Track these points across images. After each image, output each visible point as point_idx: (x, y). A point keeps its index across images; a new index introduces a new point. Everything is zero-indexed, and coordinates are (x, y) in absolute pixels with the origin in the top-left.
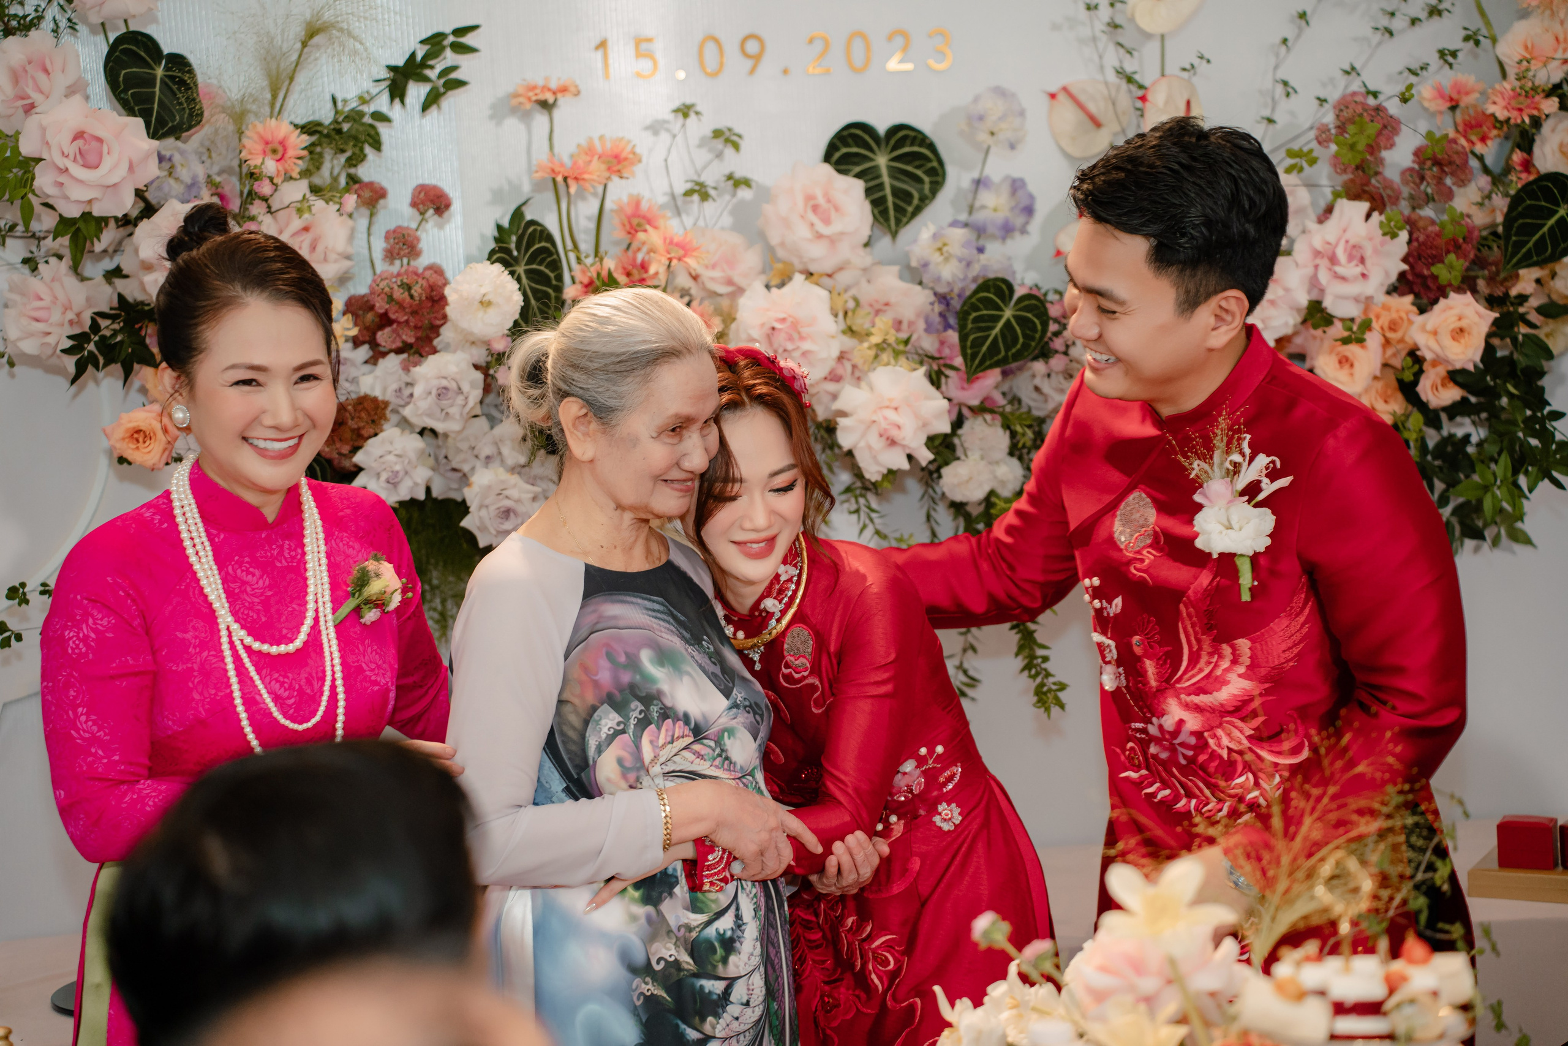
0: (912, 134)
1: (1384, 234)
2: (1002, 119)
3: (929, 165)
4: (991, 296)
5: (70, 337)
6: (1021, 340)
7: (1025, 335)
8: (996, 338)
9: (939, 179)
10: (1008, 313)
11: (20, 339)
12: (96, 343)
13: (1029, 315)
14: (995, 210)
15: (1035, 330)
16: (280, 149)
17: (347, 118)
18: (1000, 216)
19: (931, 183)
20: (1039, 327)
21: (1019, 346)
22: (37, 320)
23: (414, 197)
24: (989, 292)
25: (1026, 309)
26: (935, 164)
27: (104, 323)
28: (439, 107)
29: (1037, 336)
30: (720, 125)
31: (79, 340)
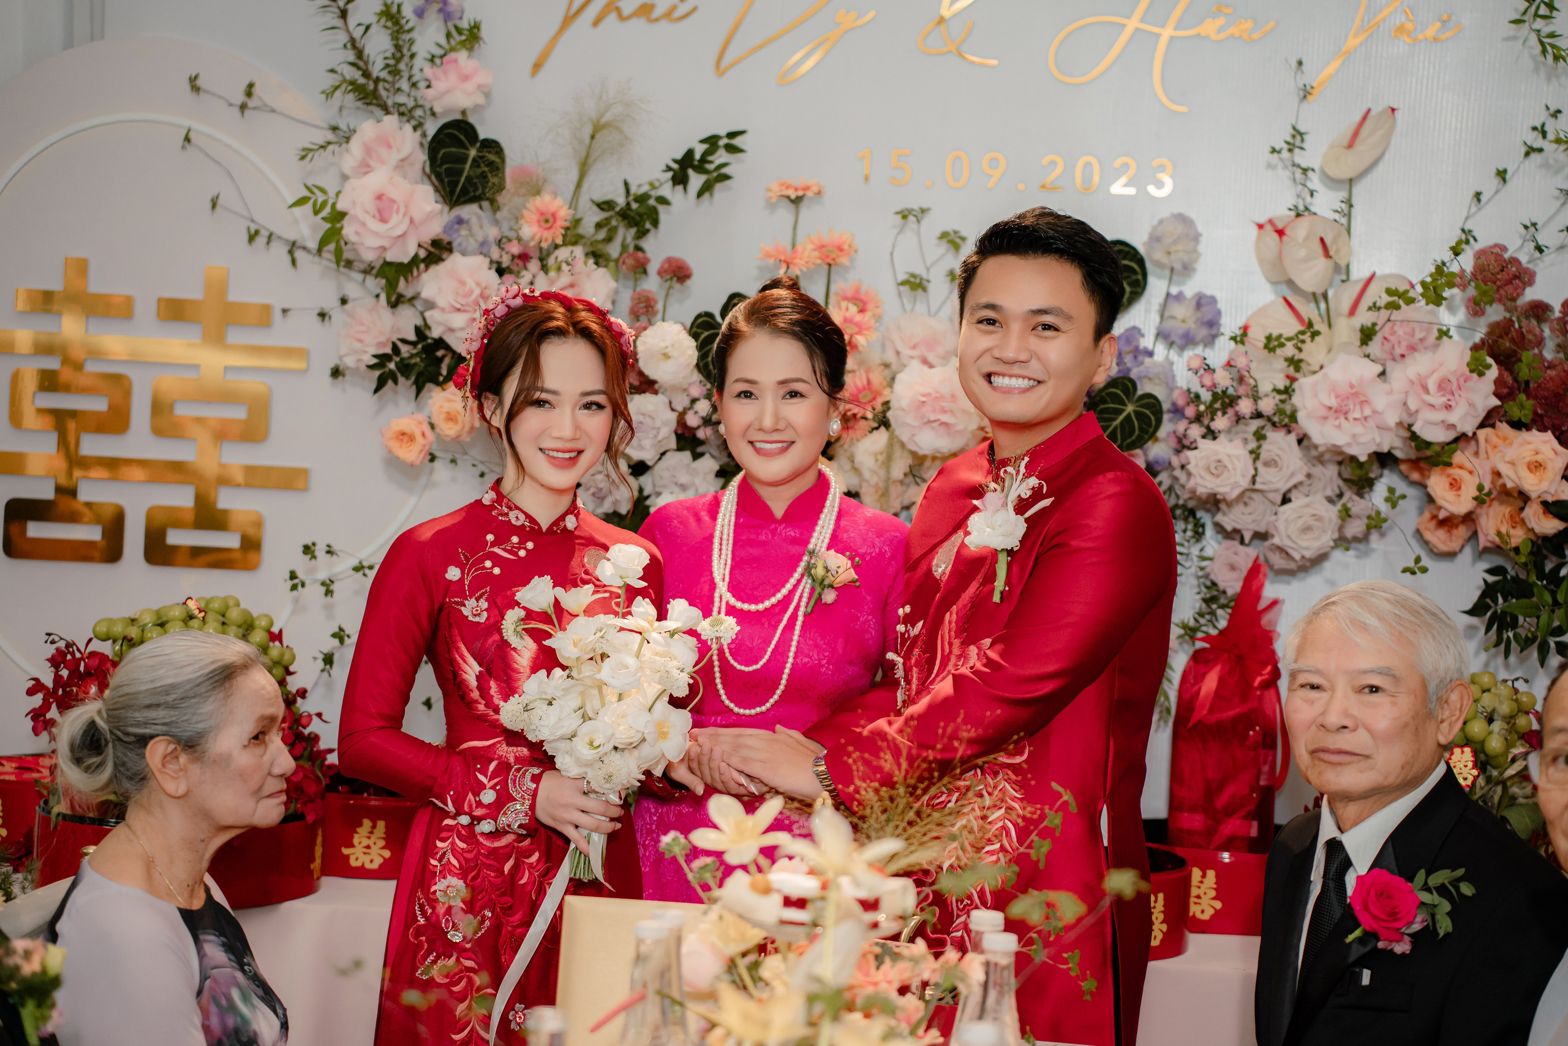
0: (1126, 249)
1: (1472, 371)
2: (1175, 242)
3: (1134, 277)
4: (1119, 392)
5: (375, 356)
6: (1137, 432)
7: (1140, 429)
8: (1115, 428)
9: (1139, 290)
10: (1130, 408)
11: (346, 355)
12: (397, 364)
13: (1147, 412)
14: (1183, 321)
15: (1150, 425)
16: (551, 220)
17: (636, 200)
18: (1181, 328)
19: (1131, 293)
20: (1154, 423)
21: (1134, 438)
22: (360, 341)
23: (662, 267)
24: (1117, 388)
25: (1145, 406)
26: (1140, 277)
27: (405, 350)
28: (711, 195)
29: (1151, 430)
30: (949, 228)
31: (383, 359)
